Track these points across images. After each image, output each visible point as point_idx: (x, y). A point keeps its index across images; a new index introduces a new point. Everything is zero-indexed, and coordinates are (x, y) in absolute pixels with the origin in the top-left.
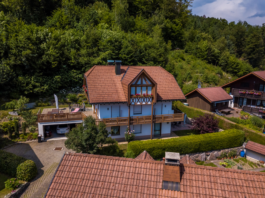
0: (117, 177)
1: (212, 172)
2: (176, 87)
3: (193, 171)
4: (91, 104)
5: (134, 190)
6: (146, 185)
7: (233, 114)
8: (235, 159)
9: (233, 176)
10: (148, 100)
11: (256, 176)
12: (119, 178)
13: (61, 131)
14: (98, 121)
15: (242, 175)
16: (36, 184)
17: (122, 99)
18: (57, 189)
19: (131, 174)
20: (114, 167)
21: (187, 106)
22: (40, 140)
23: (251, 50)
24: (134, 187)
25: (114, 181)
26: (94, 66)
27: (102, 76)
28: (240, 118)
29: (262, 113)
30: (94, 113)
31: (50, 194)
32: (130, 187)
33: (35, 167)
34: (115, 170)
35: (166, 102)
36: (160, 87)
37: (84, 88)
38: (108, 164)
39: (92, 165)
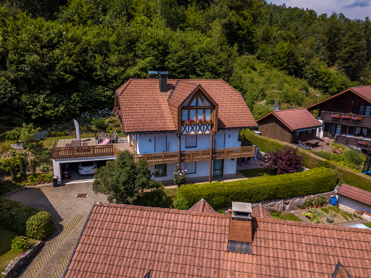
0: (167, 236)
1: (295, 229)
2: (245, 109)
3: (270, 228)
4: (127, 134)
5: (190, 253)
6: (206, 247)
7: (322, 146)
8: (323, 208)
9: (323, 233)
10: (205, 128)
11: (353, 234)
12: (169, 238)
13: (84, 170)
14: (137, 158)
15: (334, 233)
16: (53, 244)
17: (169, 127)
18: (86, 252)
19: (185, 231)
20: (162, 223)
21: (260, 136)
22: (56, 184)
23: (349, 55)
24: (190, 249)
25: (163, 241)
26: (130, 80)
27: (141, 94)
28: (332, 153)
29: (362, 145)
30: (131, 146)
31: (76, 259)
32: (184, 250)
33: (51, 221)
34: (163, 226)
35: (230, 130)
36: (222, 109)
37: (116, 110)
38: (154, 218)
39: (132, 220)
